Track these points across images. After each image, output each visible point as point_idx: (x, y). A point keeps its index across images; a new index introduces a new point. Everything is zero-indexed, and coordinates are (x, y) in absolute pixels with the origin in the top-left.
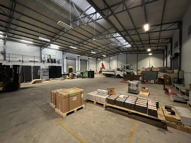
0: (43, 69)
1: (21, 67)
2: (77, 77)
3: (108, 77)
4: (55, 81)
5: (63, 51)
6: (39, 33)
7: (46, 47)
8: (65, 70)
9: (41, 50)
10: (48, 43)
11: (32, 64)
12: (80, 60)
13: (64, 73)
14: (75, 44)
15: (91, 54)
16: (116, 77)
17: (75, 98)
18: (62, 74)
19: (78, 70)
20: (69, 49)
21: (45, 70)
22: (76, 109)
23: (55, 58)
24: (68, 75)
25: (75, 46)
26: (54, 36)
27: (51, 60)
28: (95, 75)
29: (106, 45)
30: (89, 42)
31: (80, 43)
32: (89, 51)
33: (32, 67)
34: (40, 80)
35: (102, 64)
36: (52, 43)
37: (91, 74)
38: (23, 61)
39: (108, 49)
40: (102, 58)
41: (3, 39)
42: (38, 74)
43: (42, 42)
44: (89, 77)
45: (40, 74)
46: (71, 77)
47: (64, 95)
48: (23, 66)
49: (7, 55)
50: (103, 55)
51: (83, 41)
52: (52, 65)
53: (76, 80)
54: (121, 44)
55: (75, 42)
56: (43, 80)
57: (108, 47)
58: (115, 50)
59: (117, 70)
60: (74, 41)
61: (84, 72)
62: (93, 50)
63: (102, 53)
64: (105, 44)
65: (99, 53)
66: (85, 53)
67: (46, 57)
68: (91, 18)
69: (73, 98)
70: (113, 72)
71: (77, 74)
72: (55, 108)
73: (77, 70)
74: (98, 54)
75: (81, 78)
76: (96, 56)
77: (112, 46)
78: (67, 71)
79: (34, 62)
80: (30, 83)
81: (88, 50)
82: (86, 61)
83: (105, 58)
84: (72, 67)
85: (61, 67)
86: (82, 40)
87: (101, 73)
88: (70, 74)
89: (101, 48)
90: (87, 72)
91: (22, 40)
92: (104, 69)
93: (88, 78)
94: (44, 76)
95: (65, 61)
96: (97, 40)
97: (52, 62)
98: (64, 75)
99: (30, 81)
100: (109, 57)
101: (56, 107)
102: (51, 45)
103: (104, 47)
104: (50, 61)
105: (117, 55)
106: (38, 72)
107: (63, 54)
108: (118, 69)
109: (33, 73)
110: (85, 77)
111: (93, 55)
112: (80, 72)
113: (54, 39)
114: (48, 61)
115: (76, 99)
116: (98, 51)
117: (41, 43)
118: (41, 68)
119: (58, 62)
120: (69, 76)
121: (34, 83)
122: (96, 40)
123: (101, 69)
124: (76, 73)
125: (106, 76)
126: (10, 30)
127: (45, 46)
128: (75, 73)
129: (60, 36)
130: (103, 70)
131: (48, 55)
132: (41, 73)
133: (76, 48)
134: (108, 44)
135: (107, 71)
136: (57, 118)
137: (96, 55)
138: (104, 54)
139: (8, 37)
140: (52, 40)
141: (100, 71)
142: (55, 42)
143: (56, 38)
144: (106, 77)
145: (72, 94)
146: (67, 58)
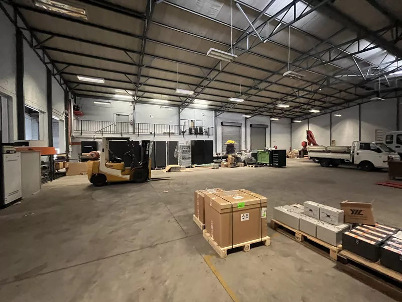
0: (182, 147)
1: (151, 144)
2: (245, 163)
3: (328, 166)
4: (202, 170)
5: (216, 110)
6: (176, 82)
7: (187, 106)
8: (219, 149)
9: (179, 113)
10: (190, 98)
11: (167, 139)
12: (251, 126)
13: (217, 154)
14: (240, 93)
15: (275, 111)
16: (356, 167)
17: (246, 217)
18: (214, 156)
19: (246, 149)
20: (227, 106)
21: (186, 149)
22: (247, 243)
23: (201, 126)
24: (225, 158)
25: (241, 97)
26: (199, 82)
27: (194, 129)
28: (289, 162)
29: (321, 82)
30: (272, 83)
31: (251, 88)
32: (271, 104)
33: (167, 142)
34: (178, 166)
35: (308, 132)
36: (197, 97)
37: (278, 158)
38: (155, 133)
39: (326, 91)
40: (307, 117)
41: (133, 102)
42: (175, 156)
43: (181, 98)
44: (272, 164)
45: (177, 156)
46: (231, 164)
47: (221, 204)
48: (154, 142)
49: (137, 126)
50: (309, 109)
51: (257, 82)
52: (196, 139)
53: (241, 169)
54: (375, 70)
55: (240, 89)
56: (182, 166)
57: (328, 86)
58: (352, 90)
59: (361, 148)
60: (238, 86)
61: (260, 152)
62: (282, 100)
63: (308, 104)
64: (316, 81)
65: (298, 105)
66: (262, 109)
67: (187, 124)
68: (280, 22)
69: (242, 215)
70: (345, 152)
71: (243, 158)
72: (202, 229)
73: (243, 148)
74: (295, 107)
75: (254, 166)
76: (288, 115)
77: (342, 81)
78: (223, 151)
79: (169, 134)
80: (163, 170)
81: (269, 100)
82: (264, 127)
83: (316, 115)
84: (233, 142)
85: (212, 142)
86: (255, 81)
87: (303, 155)
88: (230, 156)
89: (306, 93)
90: (267, 153)
91: (154, 100)
92: (315, 144)
93: (270, 166)
94: (183, 159)
95: (220, 129)
96: (296, 72)
97: (196, 134)
98: (217, 158)
99: (164, 167)
100: (331, 112)
101: (204, 227)
102: (196, 101)
103: (315, 87)
104: (193, 131)
105: (359, 104)
106: (175, 153)
107: (216, 116)
108: (365, 146)
109: (168, 153)
110: (262, 165)
111: (282, 113)
112: (251, 153)
113: (199, 90)
114: (191, 133)
115: (248, 219)
116: (297, 100)
117: (180, 100)
118: (179, 144)
119: (206, 132)
120: (227, 161)
121: (169, 171)
122: (293, 72)
123: (305, 144)
124: (241, 154)
125: (319, 164)
126: (139, 86)
127: (186, 104)
128: (239, 156)
129: (211, 80)
130: (310, 147)
131: (190, 121)
132: (179, 154)
133: (242, 101)
134: (327, 78)
135: (323, 152)
136: (207, 253)
137: (289, 111)
138: (314, 107)
139: (138, 98)
140: (196, 92)
141: (303, 150)
142: (201, 96)
143: (202, 86)
144: (322, 166)
145: (240, 206)
146: (223, 124)
